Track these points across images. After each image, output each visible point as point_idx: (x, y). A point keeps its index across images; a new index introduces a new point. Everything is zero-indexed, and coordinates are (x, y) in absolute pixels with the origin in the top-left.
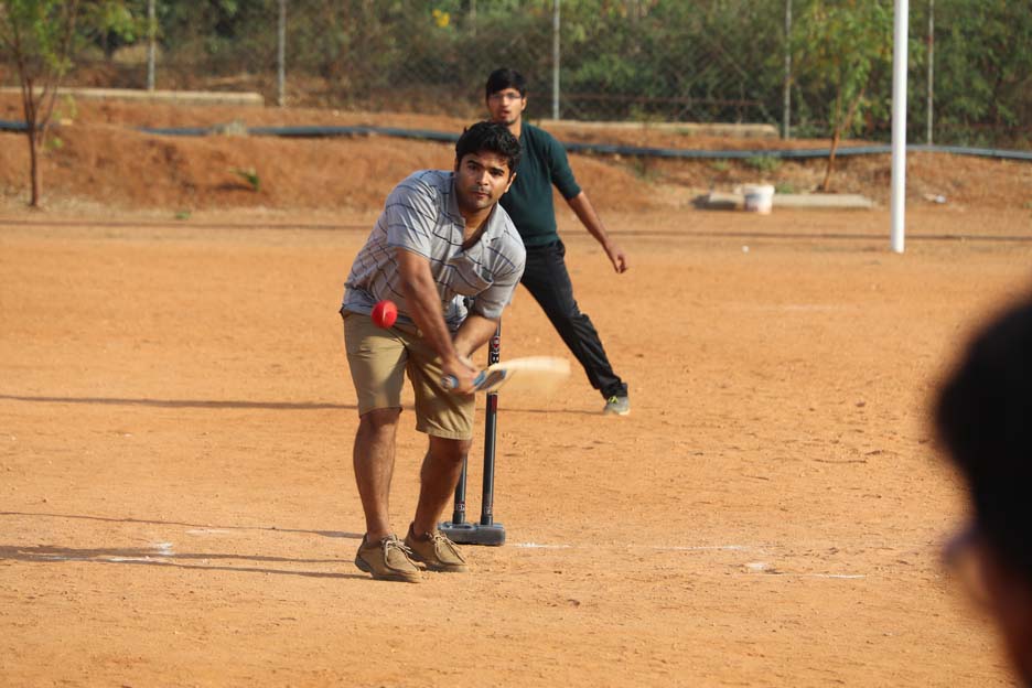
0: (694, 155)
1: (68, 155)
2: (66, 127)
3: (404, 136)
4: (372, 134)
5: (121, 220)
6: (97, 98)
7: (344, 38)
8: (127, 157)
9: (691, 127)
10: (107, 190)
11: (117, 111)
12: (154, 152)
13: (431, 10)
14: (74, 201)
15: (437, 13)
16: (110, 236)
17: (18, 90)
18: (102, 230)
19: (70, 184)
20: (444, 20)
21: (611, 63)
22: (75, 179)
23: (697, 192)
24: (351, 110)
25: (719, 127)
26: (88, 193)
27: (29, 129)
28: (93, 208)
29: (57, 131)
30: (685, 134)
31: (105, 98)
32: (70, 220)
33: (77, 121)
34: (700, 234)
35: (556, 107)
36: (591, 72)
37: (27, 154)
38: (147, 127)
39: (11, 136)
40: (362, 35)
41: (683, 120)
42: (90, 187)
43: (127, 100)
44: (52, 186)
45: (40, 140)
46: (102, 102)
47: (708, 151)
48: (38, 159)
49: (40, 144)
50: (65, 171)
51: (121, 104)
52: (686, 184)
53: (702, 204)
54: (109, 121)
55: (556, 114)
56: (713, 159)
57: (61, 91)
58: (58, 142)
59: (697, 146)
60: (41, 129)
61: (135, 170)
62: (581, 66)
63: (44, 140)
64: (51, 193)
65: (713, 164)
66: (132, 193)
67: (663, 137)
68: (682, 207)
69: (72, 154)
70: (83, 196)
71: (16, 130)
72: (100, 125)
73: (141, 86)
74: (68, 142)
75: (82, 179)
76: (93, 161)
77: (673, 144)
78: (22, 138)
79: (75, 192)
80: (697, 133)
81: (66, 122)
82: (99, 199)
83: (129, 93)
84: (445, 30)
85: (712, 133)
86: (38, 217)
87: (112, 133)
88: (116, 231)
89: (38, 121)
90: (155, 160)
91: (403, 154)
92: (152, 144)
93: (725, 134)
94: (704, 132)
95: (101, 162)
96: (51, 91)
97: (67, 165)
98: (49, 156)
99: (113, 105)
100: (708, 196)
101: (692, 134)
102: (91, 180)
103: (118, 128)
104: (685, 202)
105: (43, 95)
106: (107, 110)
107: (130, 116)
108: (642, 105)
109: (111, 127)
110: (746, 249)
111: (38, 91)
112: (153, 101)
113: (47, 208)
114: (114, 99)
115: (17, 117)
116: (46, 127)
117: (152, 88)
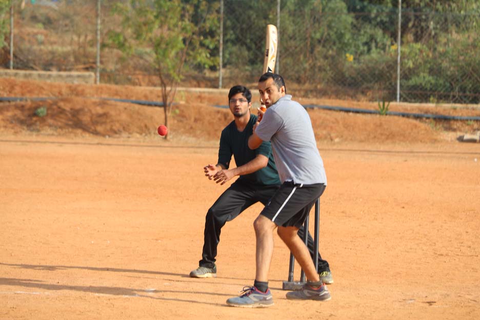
0: (459, 118)
1: (182, 116)
2: (181, 105)
3: (330, 109)
4: (316, 108)
5: (203, 146)
6: (196, 92)
7: (307, 66)
8: (208, 118)
9: (458, 106)
10: (198, 132)
11: (204, 98)
12: (219, 116)
13: (345, 54)
14: (183, 137)
15: (348, 55)
16: (195, 152)
17: (159, 89)
18: (192, 150)
19: (182, 130)
20: (351, 58)
21: (424, 77)
22: (184, 128)
23: (459, 134)
24: (309, 98)
25: (471, 106)
26: (190, 133)
27: (164, 105)
28: (192, 140)
29: (177, 107)
30: (455, 109)
31: (200, 92)
32: (180, 145)
33: (187, 101)
34: (457, 153)
35: (398, 96)
36: (415, 81)
37: (163, 117)
38: (218, 105)
39: (158, 109)
40: (314, 65)
41: (455, 102)
42: (191, 131)
43: (210, 93)
44: (175, 130)
45: (169, 110)
46: (199, 94)
47: (465, 116)
48: (168, 119)
49: (169, 112)
50: (180, 124)
51: (206, 95)
52: (454, 130)
53: (461, 139)
54: (201, 102)
55: (398, 100)
56: (467, 120)
57: (179, 89)
58: (177, 111)
59: (460, 114)
60: (169, 105)
61: (210, 123)
62: (411, 79)
63: (171, 110)
64: (174, 133)
65: (466, 122)
66: (209, 134)
67: (445, 110)
68: (452, 141)
69: (184, 116)
70: (187, 134)
71: (160, 106)
72: (197, 104)
73: (216, 87)
74: (183, 111)
75: (188, 127)
76: (193, 119)
77: (449, 113)
78: (162, 109)
79: (184, 133)
80: (461, 109)
81: (183, 102)
82: (195, 136)
83: (211, 90)
84: (351, 62)
85: (467, 109)
86: (167, 144)
87: (201, 107)
88: (199, 150)
89: (168, 102)
90: (220, 119)
91: (328, 117)
92: (218, 112)
93: (473, 109)
94: (464, 108)
95: (196, 120)
96: (173, 89)
97: (181, 121)
98: (174, 118)
99: (203, 95)
100: (463, 137)
101: (458, 109)
102: (191, 128)
103: (204, 105)
104: (453, 139)
105: (171, 91)
106: (200, 97)
107: (210, 100)
108: (437, 96)
109: (201, 105)
110: (476, 160)
111: (168, 89)
112: (221, 93)
113: (171, 140)
114: (204, 92)
115: (159, 101)
116: (172, 105)
117: (220, 88)
